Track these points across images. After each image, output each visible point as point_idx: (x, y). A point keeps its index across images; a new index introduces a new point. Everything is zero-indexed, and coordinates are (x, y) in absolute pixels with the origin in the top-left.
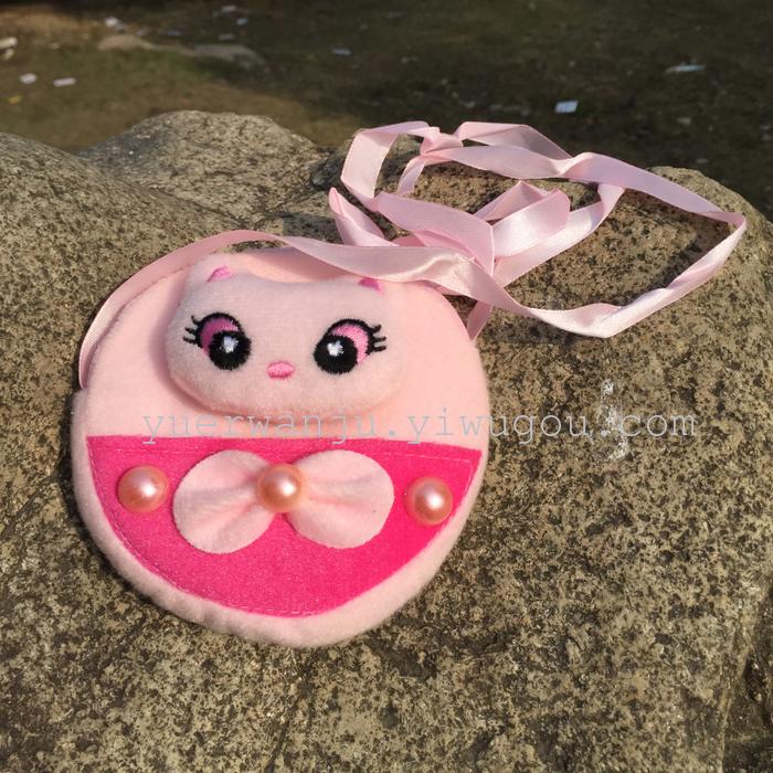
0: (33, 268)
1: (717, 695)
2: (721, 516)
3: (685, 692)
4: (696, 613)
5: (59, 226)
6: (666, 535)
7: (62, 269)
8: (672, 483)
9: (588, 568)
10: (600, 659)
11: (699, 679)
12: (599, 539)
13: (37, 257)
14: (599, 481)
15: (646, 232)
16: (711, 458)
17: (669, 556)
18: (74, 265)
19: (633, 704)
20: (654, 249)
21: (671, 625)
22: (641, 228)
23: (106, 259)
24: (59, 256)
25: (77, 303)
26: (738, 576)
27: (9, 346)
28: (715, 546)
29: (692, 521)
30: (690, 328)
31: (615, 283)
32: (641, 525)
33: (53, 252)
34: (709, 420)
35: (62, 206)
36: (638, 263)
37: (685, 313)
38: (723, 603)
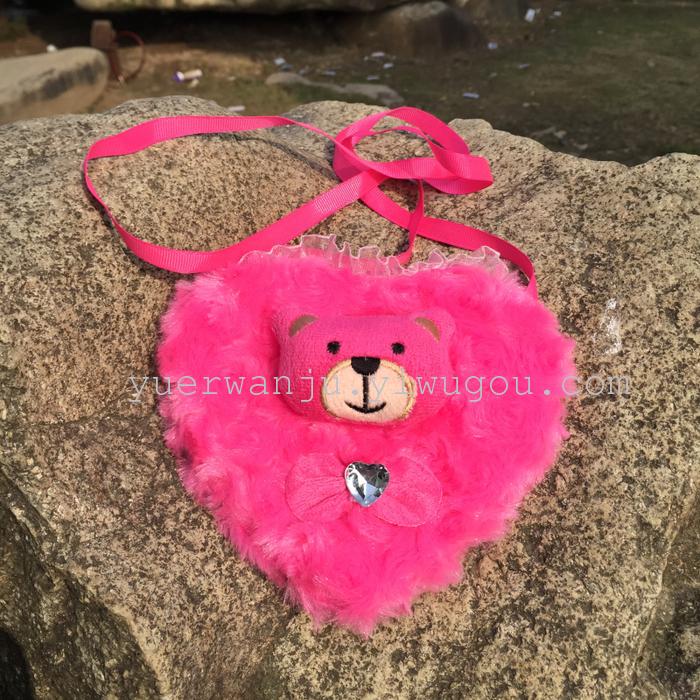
0: (217, 185)
1: (665, 524)
2: (685, 401)
3: (640, 518)
4: (655, 464)
5: (237, 162)
6: (641, 410)
7: (236, 189)
8: (650, 374)
9: (579, 427)
10: (579, 490)
11: (651, 510)
12: (590, 408)
13: (221, 178)
14: (596, 368)
15: (659, 198)
16: (683, 359)
17: (641, 424)
18: (243, 187)
19: (599, 522)
20: (663, 210)
21: (635, 471)
22: (656, 195)
23: (264, 187)
24: (234, 180)
25: (242, 213)
26: (692, 443)
27: (197, 232)
28: (677, 420)
29: (662, 402)
30: (681, 268)
31: (629, 233)
32: (623, 401)
33: (231, 177)
34: (686, 333)
35: (240, 148)
36: (649, 220)
37: (680, 257)
38: (677, 460)
